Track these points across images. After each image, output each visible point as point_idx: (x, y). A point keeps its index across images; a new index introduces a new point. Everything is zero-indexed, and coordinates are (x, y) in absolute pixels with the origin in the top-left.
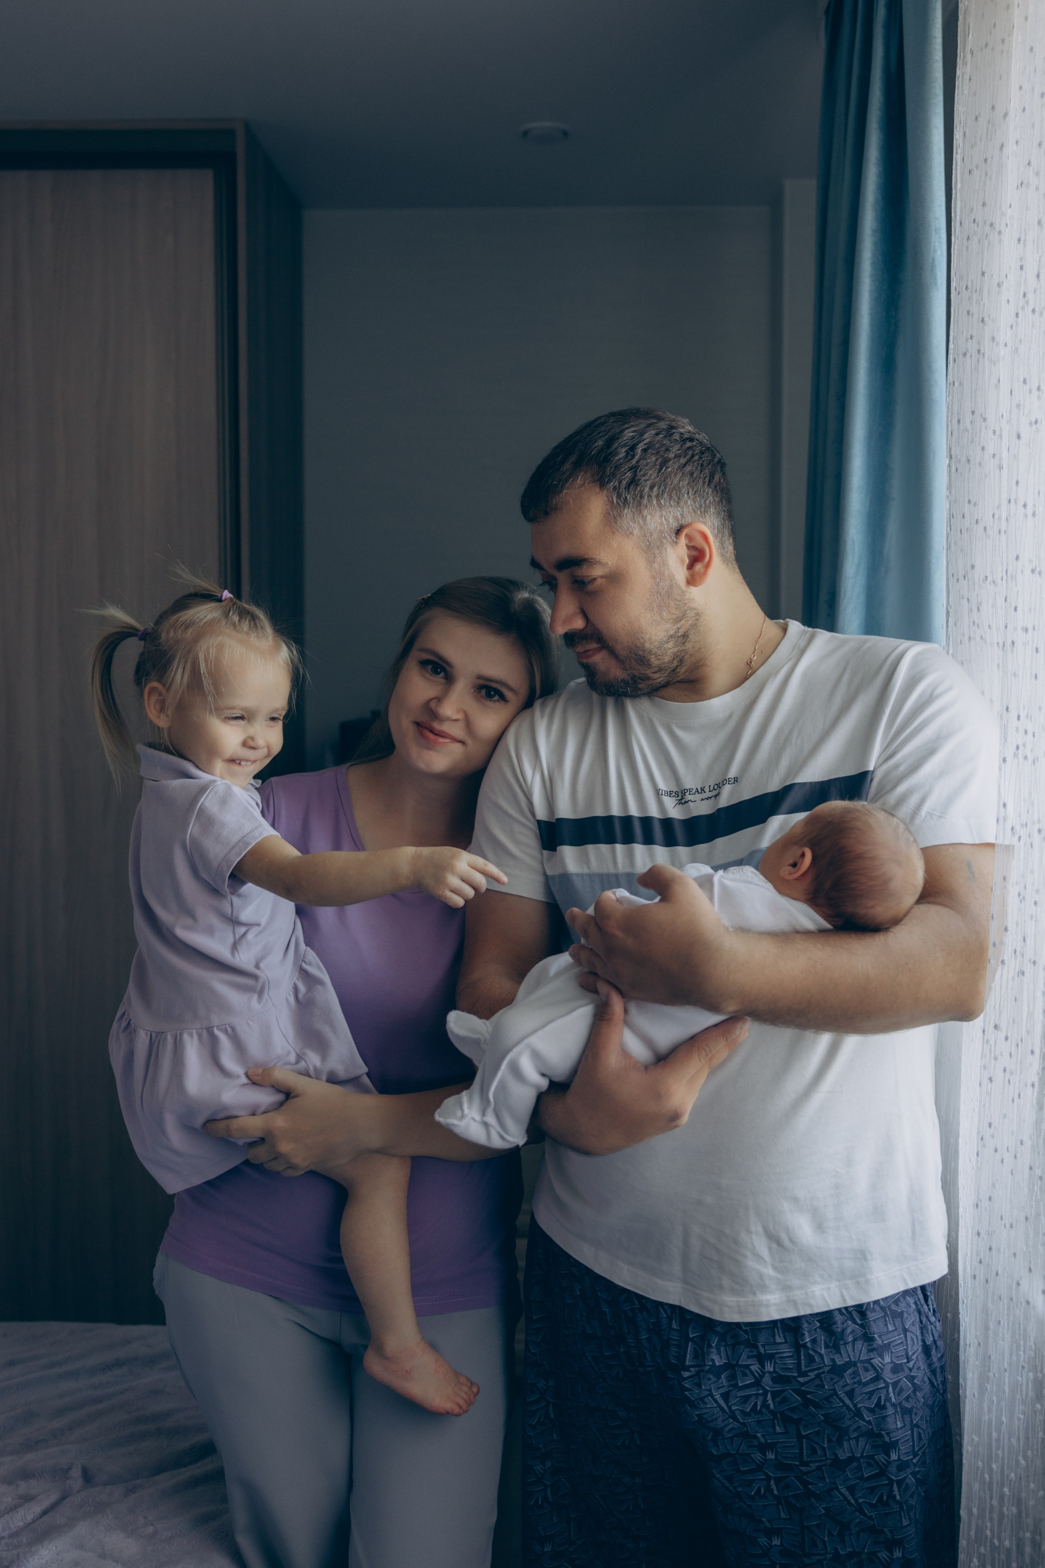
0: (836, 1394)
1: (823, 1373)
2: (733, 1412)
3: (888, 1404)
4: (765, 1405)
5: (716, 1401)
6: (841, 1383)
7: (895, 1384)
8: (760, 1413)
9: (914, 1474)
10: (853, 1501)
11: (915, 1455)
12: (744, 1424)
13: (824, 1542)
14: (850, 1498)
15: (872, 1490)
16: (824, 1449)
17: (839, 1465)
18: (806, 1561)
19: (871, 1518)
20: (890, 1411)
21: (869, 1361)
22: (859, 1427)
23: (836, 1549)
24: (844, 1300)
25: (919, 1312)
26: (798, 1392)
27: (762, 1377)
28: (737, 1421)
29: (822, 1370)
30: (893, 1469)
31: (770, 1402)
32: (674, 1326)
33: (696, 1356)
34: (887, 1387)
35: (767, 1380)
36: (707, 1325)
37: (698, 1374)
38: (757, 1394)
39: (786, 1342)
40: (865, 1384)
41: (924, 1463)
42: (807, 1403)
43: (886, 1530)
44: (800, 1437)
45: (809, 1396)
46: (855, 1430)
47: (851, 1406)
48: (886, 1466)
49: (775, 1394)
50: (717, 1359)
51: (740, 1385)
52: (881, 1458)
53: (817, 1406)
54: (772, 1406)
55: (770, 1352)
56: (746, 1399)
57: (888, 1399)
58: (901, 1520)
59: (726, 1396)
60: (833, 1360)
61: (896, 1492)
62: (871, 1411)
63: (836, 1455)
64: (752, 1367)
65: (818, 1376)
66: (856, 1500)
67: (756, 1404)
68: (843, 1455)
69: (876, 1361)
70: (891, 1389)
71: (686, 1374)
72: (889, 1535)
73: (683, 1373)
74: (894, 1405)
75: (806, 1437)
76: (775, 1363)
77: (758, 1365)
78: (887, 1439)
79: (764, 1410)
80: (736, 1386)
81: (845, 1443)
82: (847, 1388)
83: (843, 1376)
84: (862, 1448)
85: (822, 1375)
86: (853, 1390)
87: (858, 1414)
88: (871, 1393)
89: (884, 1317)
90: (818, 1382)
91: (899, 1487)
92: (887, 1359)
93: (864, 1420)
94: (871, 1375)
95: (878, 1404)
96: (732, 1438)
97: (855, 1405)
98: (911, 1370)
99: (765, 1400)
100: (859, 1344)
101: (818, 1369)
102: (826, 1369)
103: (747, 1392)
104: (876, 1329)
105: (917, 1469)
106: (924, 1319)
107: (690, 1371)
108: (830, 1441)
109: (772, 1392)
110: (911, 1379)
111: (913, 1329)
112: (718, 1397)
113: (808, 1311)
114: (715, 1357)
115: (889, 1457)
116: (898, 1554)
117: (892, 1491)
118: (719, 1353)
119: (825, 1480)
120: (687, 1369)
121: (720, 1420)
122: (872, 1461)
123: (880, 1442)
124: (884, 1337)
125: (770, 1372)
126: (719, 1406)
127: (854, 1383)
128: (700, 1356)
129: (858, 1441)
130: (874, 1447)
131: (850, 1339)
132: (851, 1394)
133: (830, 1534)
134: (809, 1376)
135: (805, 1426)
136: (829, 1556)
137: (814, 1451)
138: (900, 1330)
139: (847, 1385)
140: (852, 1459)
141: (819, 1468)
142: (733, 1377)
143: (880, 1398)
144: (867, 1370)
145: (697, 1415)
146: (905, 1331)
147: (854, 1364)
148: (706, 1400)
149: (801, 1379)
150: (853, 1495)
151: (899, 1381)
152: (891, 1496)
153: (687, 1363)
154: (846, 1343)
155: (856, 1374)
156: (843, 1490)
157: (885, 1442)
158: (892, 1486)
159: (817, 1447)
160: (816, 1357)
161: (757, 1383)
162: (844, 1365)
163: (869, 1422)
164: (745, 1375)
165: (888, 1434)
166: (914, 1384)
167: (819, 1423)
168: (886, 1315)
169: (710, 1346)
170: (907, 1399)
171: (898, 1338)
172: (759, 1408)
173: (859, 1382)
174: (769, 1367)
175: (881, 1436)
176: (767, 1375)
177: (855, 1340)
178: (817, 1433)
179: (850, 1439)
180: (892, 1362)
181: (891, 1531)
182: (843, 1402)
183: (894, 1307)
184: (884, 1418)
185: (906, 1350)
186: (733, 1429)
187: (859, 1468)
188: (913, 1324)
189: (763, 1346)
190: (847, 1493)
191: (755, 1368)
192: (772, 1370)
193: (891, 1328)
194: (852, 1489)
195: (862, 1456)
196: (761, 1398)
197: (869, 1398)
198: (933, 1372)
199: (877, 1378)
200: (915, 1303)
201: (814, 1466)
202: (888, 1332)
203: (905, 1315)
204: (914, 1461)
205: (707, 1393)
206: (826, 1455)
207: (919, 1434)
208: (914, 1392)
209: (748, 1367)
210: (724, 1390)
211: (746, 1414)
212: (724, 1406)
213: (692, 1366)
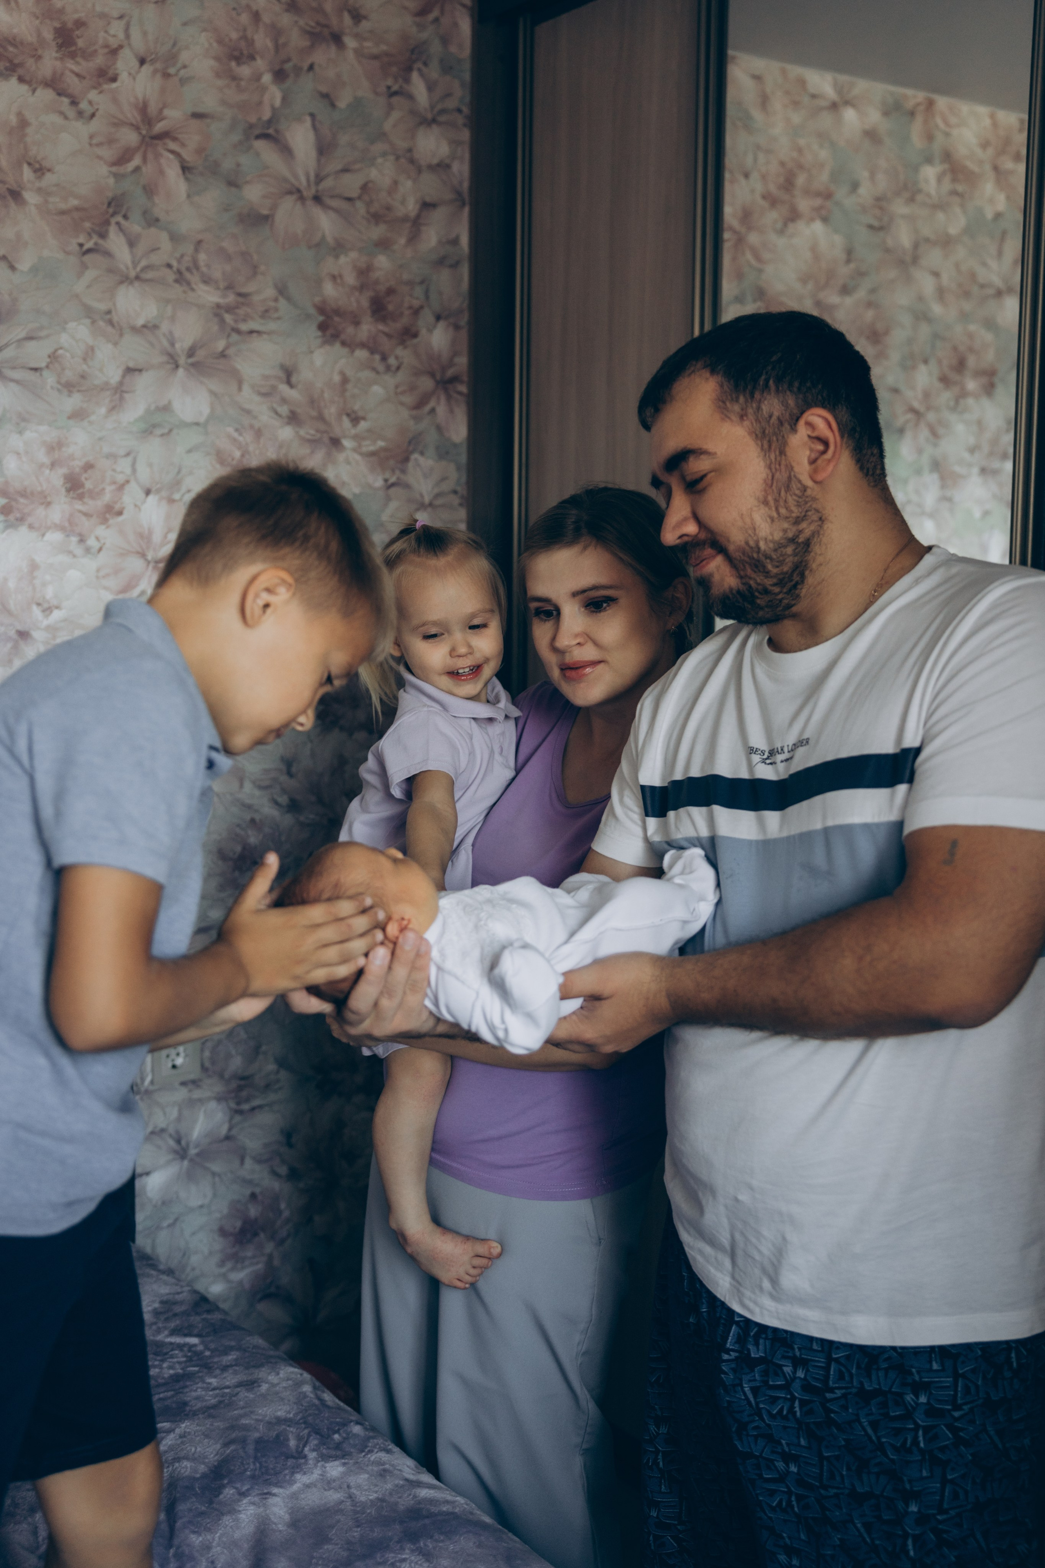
0: (858, 1420)
1: (850, 1393)
2: (760, 1409)
4: (791, 1411)
5: (745, 1394)
6: (867, 1410)
8: (786, 1418)
10: (867, 1540)
11: (942, 1511)
12: (768, 1426)
14: (865, 1536)
17: (855, 1497)
22: (880, 1463)
26: (822, 1407)
27: (791, 1381)
28: (763, 1420)
29: (849, 1391)
31: (796, 1409)
33: (738, 1340)
34: (916, 1429)
35: (797, 1385)
37: (736, 1359)
38: (785, 1398)
39: (822, 1351)
42: (829, 1421)
44: (822, 1457)
45: (832, 1415)
46: (875, 1465)
47: (873, 1437)
49: (801, 1403)
50: (754, 1350)
51: (771, 1383)
54: (798, 1414)
55: (805, 1357)
56: (774, 1400)
60: (863, 1384)
63: (853, 1486)
64: (785, 1369)
65: (843, 1396)
66: (871, 1540)
67: (782, 1407)
68: (860, 1488)
71: (726, 1357)
73: (723, 1354)
75: (827, 1458)
76: (808, 1371)
77: (791, 1368)
79: (790, 1416)
80: (766, 1383)
81: (864, 1476)
82: (872, 1418)
83: (868, 1404)
84: (881, 1486)
85: (849, 1396)
87: (880, 1448)
92: (923, 1399)
96: (755, 1437)
97: (877, 1438)
98: (956, 1419)
99: (792, 1408)
100: (891, 1375)
101: (847, 1388)
102: (854, 1391)
103: (775, 1393)
107: (730, 1355)
108: (848, 1469)
109: (799, 1400)
110: (955, 1429)
112: (748, 1389)
114: (751, 1346)
115: (908, 1505)
118: (757, 1345)
119: (841, 1510)
120: (728, 1351)
125: (800, 1378)
126: (747, 1399)
128: (742, 1341)
129: (878, 1477)
130: (894, 1490)
131: (884, 1365)
134: (835, 1393)
135: (827, 1446)
137: (832, 1476)
139: (872, 1414)
140: (869, 1495)
141: (836, 1495)
142: (765, 1373)
145: (725, 1401)
149: (826, 1394)
150: (868, 1534)
153: (728, 1345)
154: (878, 1369)
156: (858, 1525)
159: (835, 1472)
160: (846, 1375)
161: (787, 1387)
162: (872, 1391)
163: (892, 1461)
164: (776, 1374)
166: (957, 1436)
167: (839, 1447)
169: (749, 1335)
170: (943, 1449)
172: (785, 1412)
174: (800, 1373)
176: (797, 1381)
177: (889, 1368)
179: (869, 1473)
180: (929, 1404)
185: (954, 1397)
186: (757, 1427)
189: (800, 1349)
190: (862, 1530)
191: (788, 1370)
192: (803, 1376)
194: (867, 1527)
196: (788, 1404)
204: (939, 1518)
205: (739, 1381)
206: (843, 1483)
208: (956, 1445)
209: (780, 1367)
210: (753, 1384)
211: (772, 1417)
212: (752, 1399)
213: (733, 1350)
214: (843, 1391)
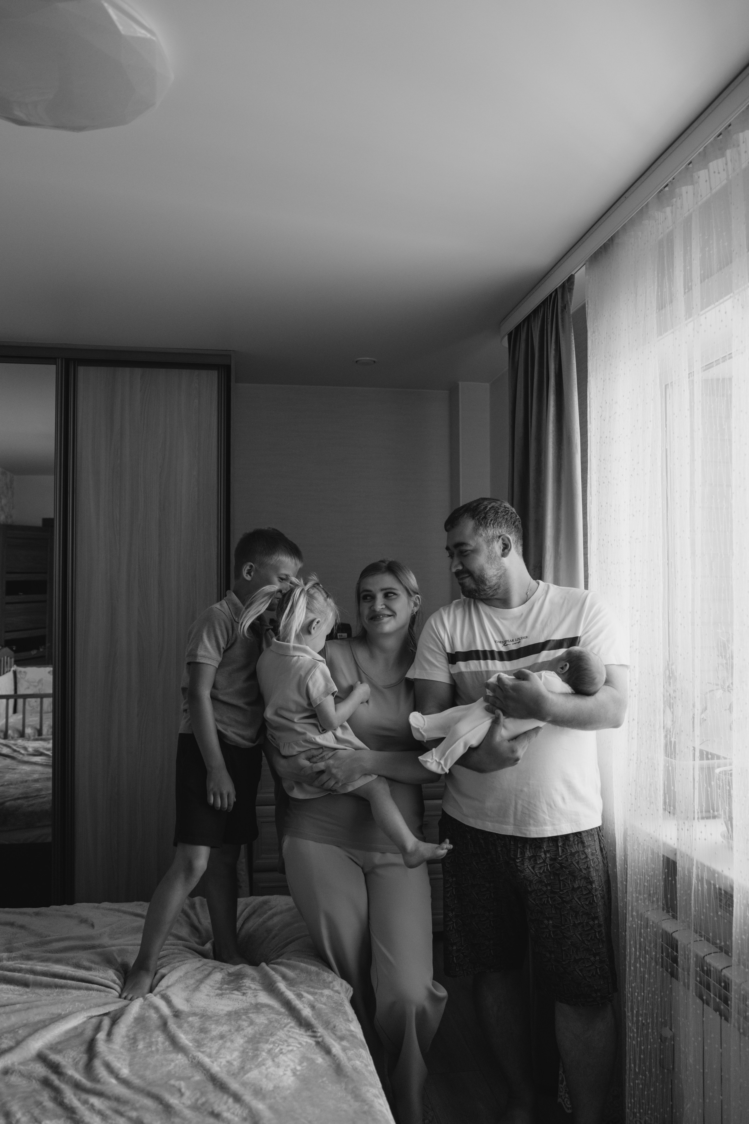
0: (573, 863)
2: (536, 873)
3: (591, 867)
4: (547, 869)
5: (530, 870)
6: (574, 859)
7: (593, 860)
8: (546, 872)
9: (600, 894)
10: (580, 903)
11: (600, 887)
12: (540, 878)
13: (570, 919)
14: (579, 902)
15: (586, 899)
16: (569, 884)
17: (573, 889)
18: (563, 928)
19: (586, 909)
20: (592, 869)
21: (584, 851)
22: (581, 875)
23: (574, 922)
24: (572, 830)
25: (598, 835)
26: (559, 863)
27: (546, 859)
28: (537, 876)
30: (594, 891)
31: (549, 868)
32: (512, 843)
33: (521, 853)
34: (590, 860)
35: (548, 860)
36: (526, 841)
37: (522, 860)
38: (544, 866)
39: (554, 845)
40: (583, 859)
41: (603, 891)
42: (562, 867)
43: (592, 913)
44: (560, 880)
45: (563, 865)
46: (580, 876)
47: (578, 867)
48: (591, 890)
49: (551, 865)
50: (528, 854)
52: (589, 887)
53: (566, 868)
54: (549, 869)
55: (548, 850)
56: (541, 868)
57: (591, 865)
58: (597, 909)
59: (533, 868)
60: (571, 851)
61: (595, 899)
62: (585, 869)
63: (573, 886)
65: (566, 857)
66: (581, 903)
67: (544, 869)
68: (576, 886)
69: (586, 851)
70: (591, 861)
71: (518, 861)
72: (593, 915)
73: (517, 860)
74: (593, 867)
75: (562, 880)
76: (550, 853)
78: (591, 880)
80: (537, 863)
81: (576, 881)
82: (577, 861)
83: (575, 856)
84: (583, 883)
86: (578, 861)
87: (581, 870)
88: (585, 863)
89: (588, 835)
90: (566, 859)
91: (596, 897)
92: (590, 850)
93: (583, 873)
94: (583, 857)
95: (587, 867)
96: (536, 883)
97: (579, 867)
98: (597, 855)
99: (547, 868)
100: (580, 845)
101: (566, 854)
102: (569, 854)
103: (541, 865)
104: (585, 839)
105: (601, 892)
106: (600, 838)
108: (571, 881)
109: (549, 864)
110: (598, 859)
111: (596, 841)
112: (530, 868)
113: (561, 834)
114: (528, 853)
115: (592, 886)
116: (596, 922)
117: (593, 899)
118: (530, 852)
119: (569, 896)
120: (518, 859)
121: (532, 877)
122: (586, 888)
123: (589, 881)
124: (588, 842)
125: (548, 857)
126: (531, 871)
127: (579, 859)
128: (523, 853)
129: (581, 880)
130: (587, 883)
131: (576, 843)
132: (578, 863)
133: (572, 916)
134: (563, 857)
135: (562, 876)
136: (572, 925)
137: (565, 886)
138: (593, 841)
139: (576, 859)
140: (579, 887)
141: (567, 892)
142: (535, 860)
143: (588, 864)
144: (583, 854)
145: (523, 876)
146: (595, 841)
147: (578, 852)
148: (526, 869)
149: (560, 859)
150: (580, 901)
151: (594, 859)
152: (594, 901)
153: (518, 856)
154: (575, 845)
155: (579, 856)
156: (576, 899)
157: (590, 881)
158: (594, 897)
159: (566, 884)
160: (565, 850)
161: (544, 862)
162: (575, 852)
163: (585, 874)
164: (540, 859)
165: (591, 878)
166: (598, 861)
167: (567, 875)
168: (588, 834)
169: (526, 849)
170: (597, 865)
171: (592, 843)
173: (581, 858)
174: (548, 855)
175: (589, 879)
177: (578, 843)
178: (566, 879)
179: (578, 880)
180: (591, 852)
181: (594, 914)
182: (575, 866)
183: (590, 832)
184: (590, 872)
185: (595, 848)
186: (536, 880)
187: (582, 891)
188: (597, 839)
189: (546, 848)
190: (578, 900)
191: (543, 856)
192: (549, 856)
193: (590, 839)
194: (579, 899)
195: (583, 886)
196: (546, 867)
197: (584, 865)
198: (603, 858)
199: (587, 857)
200: (597, 831)
201: (565, 891)
202: (589, 841)
203: (595, 835)
204: (600, 889)
205: (526, 867)
206: (569, 886)
207: (601, 879)
208: (599, 863)
209: (540, 856)
210: (532, 865)
211: (541, 874)
212: (533, 871)
213: (520, 858)
214: (565, 855)
